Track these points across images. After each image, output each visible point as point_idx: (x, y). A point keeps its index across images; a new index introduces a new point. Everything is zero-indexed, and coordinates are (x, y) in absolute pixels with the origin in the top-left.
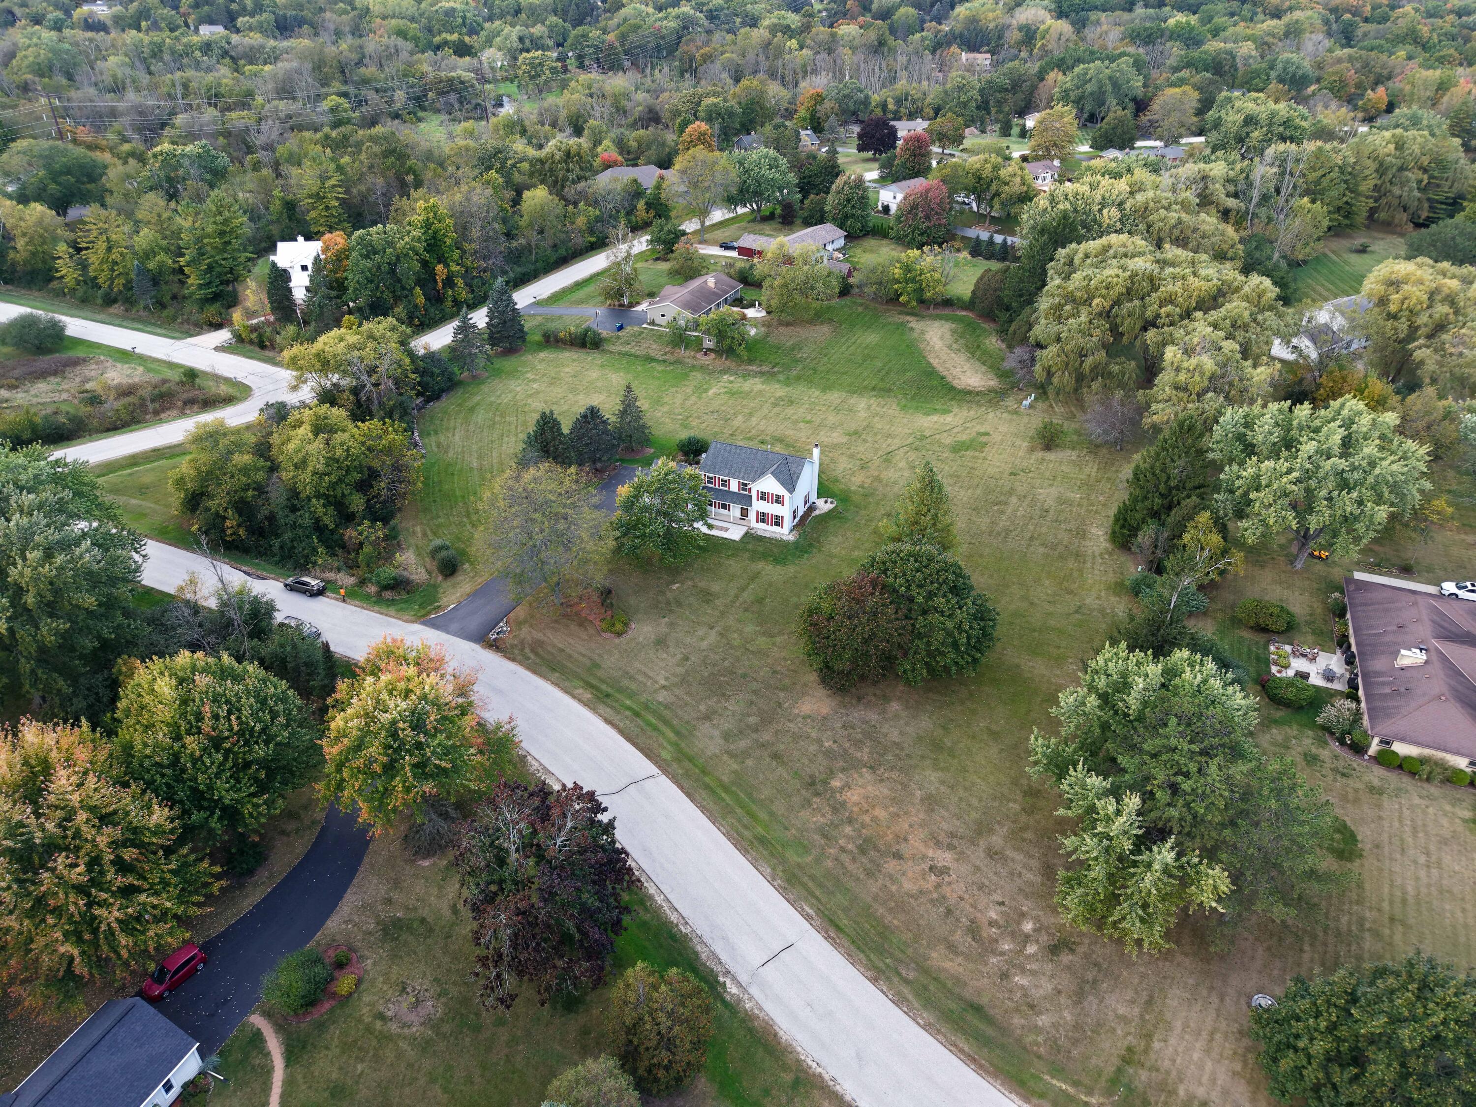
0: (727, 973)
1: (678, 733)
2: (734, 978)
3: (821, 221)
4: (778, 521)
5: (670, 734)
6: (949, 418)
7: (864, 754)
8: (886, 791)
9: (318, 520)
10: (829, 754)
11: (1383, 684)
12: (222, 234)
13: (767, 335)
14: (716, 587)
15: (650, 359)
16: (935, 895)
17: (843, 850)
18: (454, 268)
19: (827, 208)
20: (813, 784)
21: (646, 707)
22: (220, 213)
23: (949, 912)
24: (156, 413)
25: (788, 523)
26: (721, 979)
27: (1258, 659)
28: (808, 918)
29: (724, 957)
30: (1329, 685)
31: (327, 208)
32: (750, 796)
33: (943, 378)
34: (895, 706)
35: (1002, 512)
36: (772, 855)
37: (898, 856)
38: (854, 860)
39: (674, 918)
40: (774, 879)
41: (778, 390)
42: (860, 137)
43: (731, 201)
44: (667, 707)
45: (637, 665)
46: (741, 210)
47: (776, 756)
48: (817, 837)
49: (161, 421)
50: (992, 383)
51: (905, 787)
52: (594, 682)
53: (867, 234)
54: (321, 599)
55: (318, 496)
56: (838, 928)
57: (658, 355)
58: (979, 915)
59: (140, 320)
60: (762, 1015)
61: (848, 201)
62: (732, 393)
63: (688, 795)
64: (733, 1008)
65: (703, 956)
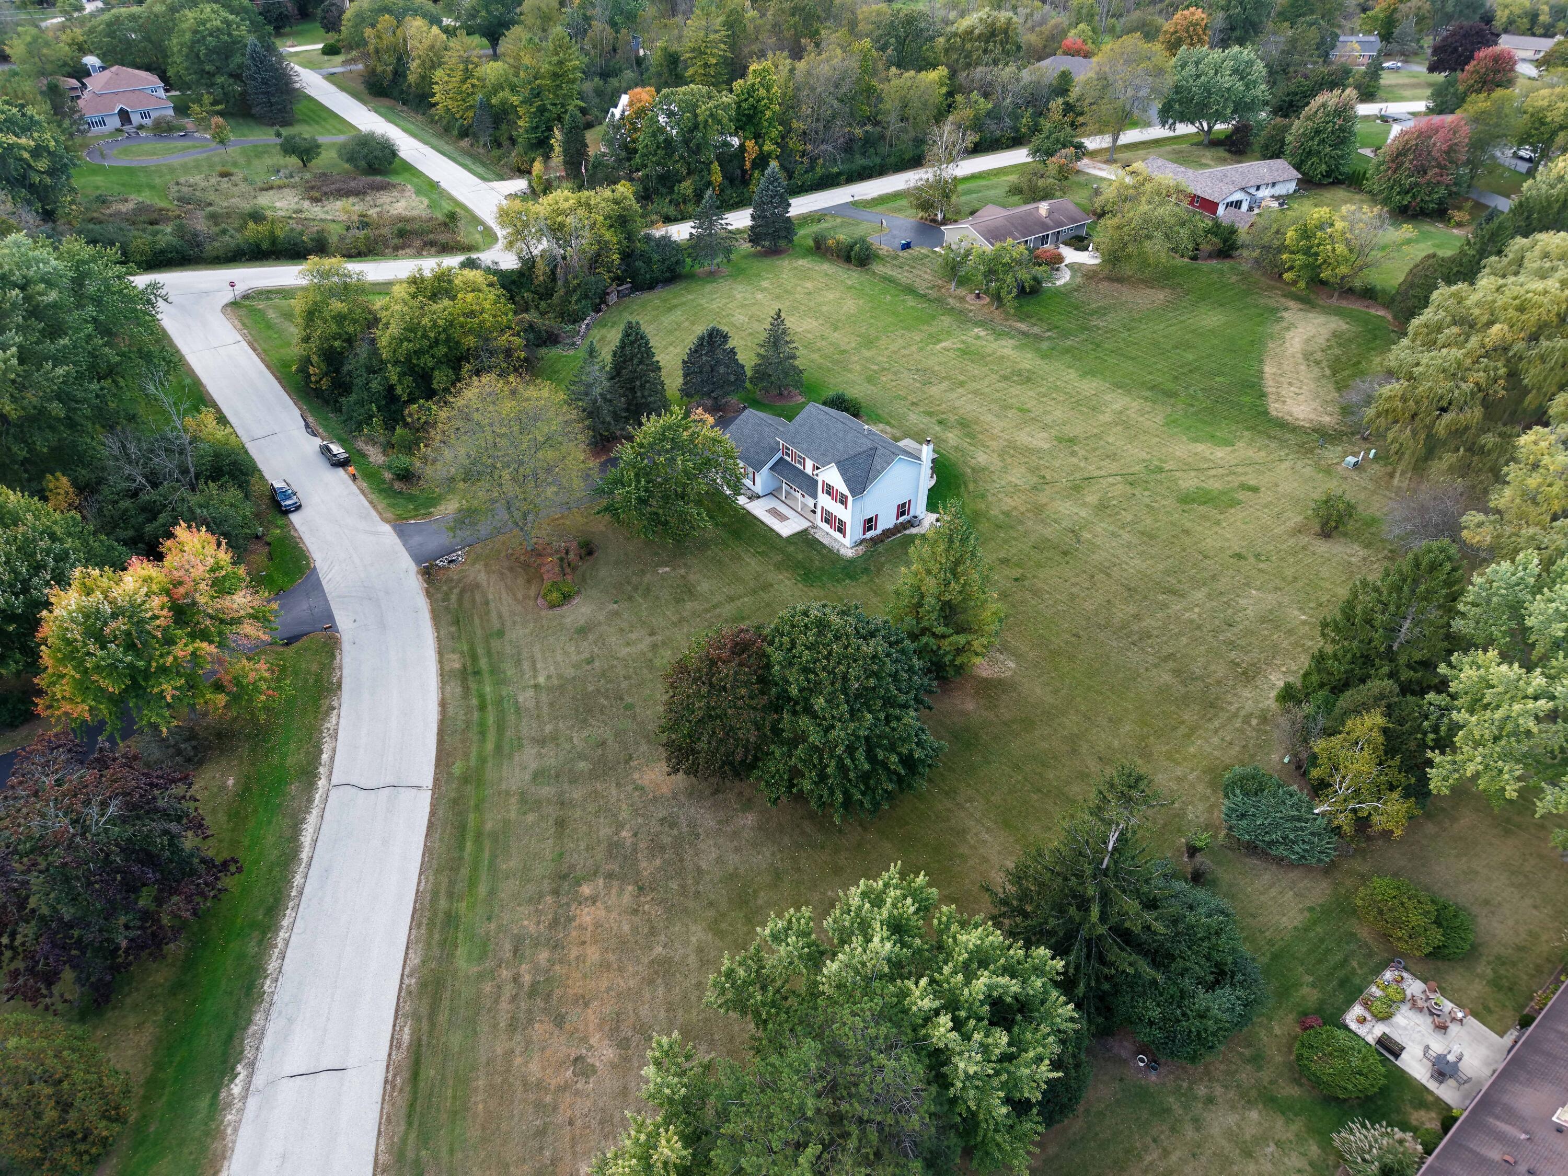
0: (252, 1065)
1: (498, 748)
2: (250, 1076)
3: (1276, 155)
4: (841, 528)
5: (490, 746)
6: (1220, 453)
7: (647, 867)
8: (626, 928)
10: (614, 847)
11: (1501, 1138)
12: (555, 76)
13: (1078, 289)
14: (704, 586)
15: (910, 290)
16: (548, 1099)
17: (516, 979)
18: (768, 147)
19: (1289, 138)
20: (564, 877)
21: (499, 701)
22: (557, 54)
23: (541, 1133)
24: (396, 248)
26: (239, 1068)
27: (1343, 983)
28: (394, 1043)
29: (267, 1043)
30: (1432, 1085)
31: (706, 65)
32: (494, 857)
33: (1262, 395)
34: (750, 819)
35: (1164, 606)
36: (442, 944)
37: (559, 1021)
38: (514, 998)
39: (272, 966)
40: (411, 975)
41: (1027, 360)
42: (1437, 50)
43: (1168, 115)
44: (518, 711)
45: (537, 649)
46: (1183, 129)
47: (561, 824)
48: (508, 946)
49: (396, 257)
50: (1326, 419)
51: (653, 932)
52: (480, 651)
53: (1337, 183)
54: (341, 472)
56: (415, 1076)
57: (922, 288)
58: (568, 1157)
59: (475, 158)
60: (229, 1138)
61: (1318, 132)
62: (965, 352)
63: (431, 826)
64: (216, 1108)
65: (252, 1029)
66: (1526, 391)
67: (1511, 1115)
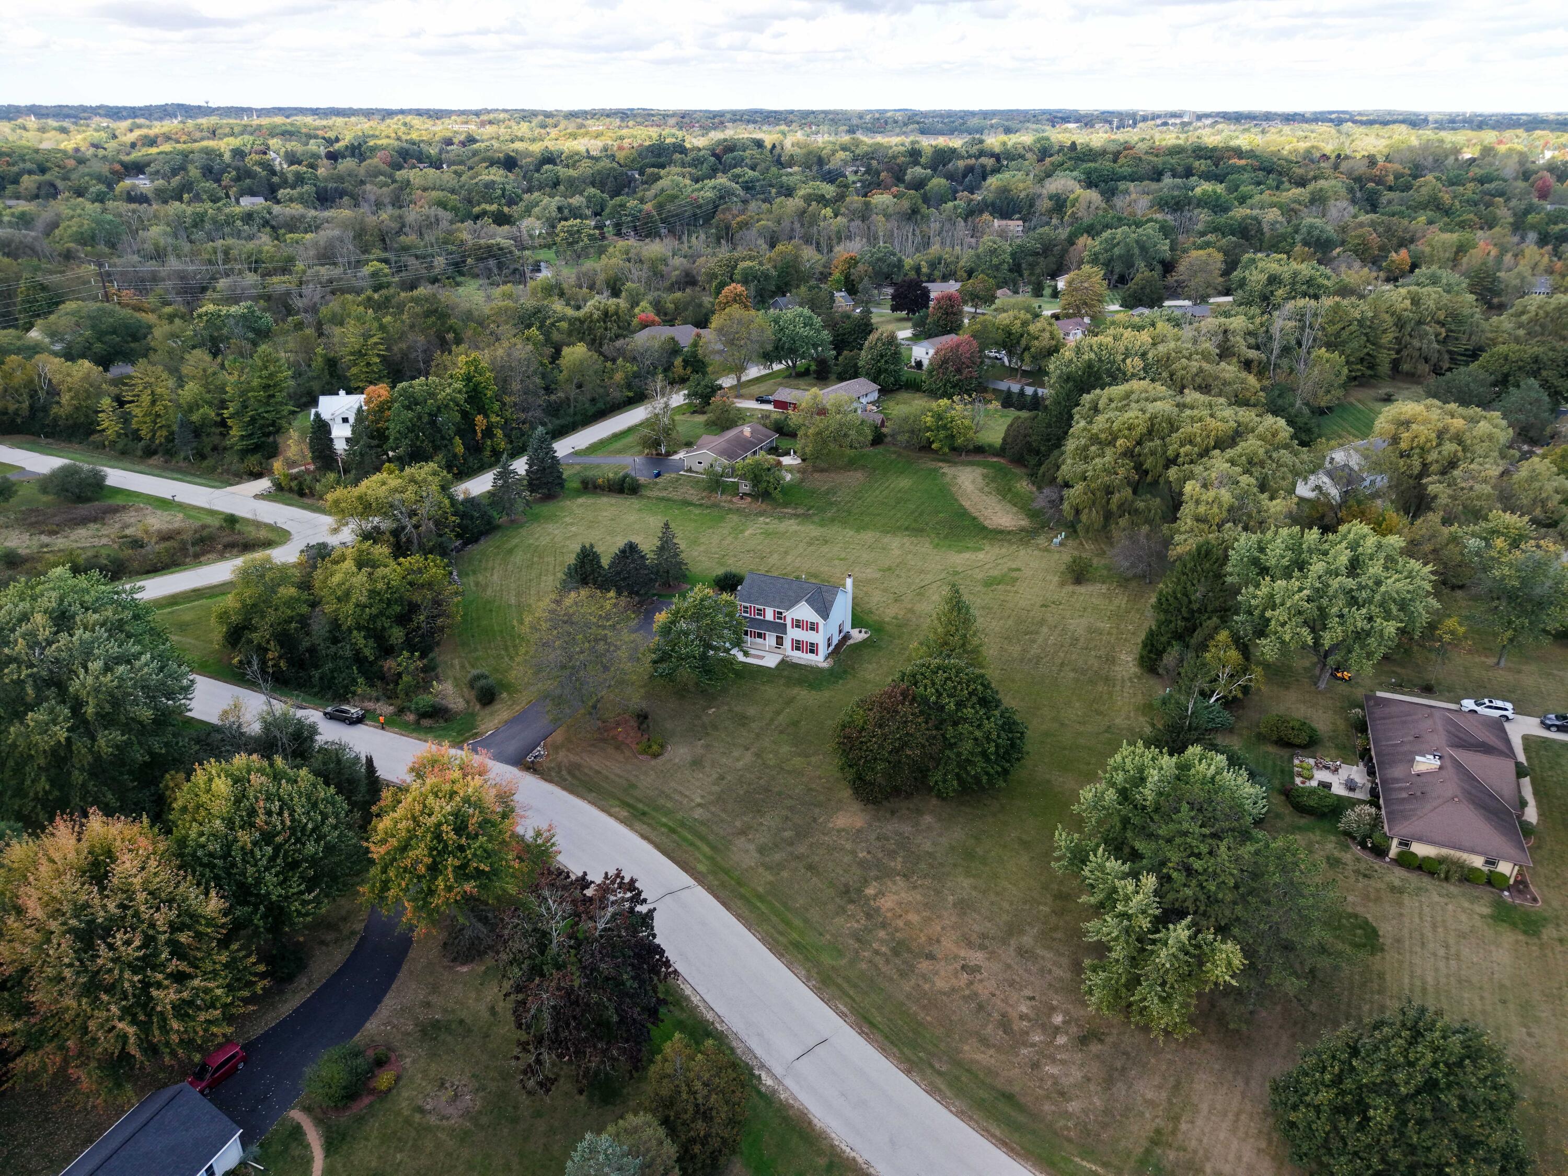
0: (762, 1066)
1: (714, 848)
2: (769, 1071)
3: (855, 375)
4: (813, 649)
5: (706, 849)
6: (981, 555)
7: (897, 864)
8: (919, 897)
9: (358, 652)
10: (862, 864)
11: (1401, 789)
12: (266, 387)
13: (802, 480)
14: (751, 711)
15: (686, 503)
16: (967, 992)
17: (877, 952)
18: (494, 419)
19: (860, 364)
20: (847, 892)
21: (682, 824)
22: (266, 368)
23: (981, 1007)
24: (196, 556)
25: (823, 651)
26: (757, 1072)
27: (1282, 771)
28: (842, 1015)
29: (759, 1052)
30: (1351, 795)
31: (368, 364)
32: (785, 905)
33: (975, 519)
34: (928, 819)
35: (1034, 641)
36: (807, 959)
37: (931, 957)
38: (887, 961)
39: (710, 1016)
40: (808, 980)
41: (813, 530)
42: (894, 298)
43: (768, 357)
44: (702, 823)
45: (673, 784)
46: (776, 367)
47: (810, 867)
48: (851, 942)
49: (200, 564)
50: (1023, 523)
51: (938, 892)
52: (631, 801)
53: (900, 388)
54: (361, 727)
55: (359, 628)
56: (872, 1025)
57: (695, 499)
58: (1010, 1010)
59: (179, 470)
60: (796, 1105)
61: (882, 356)
62: (767, 534)
63: (724, 904)
64: (768, 1099)
65: (739, 1051)
66: (1146, 472)
67: (1397, 780)
